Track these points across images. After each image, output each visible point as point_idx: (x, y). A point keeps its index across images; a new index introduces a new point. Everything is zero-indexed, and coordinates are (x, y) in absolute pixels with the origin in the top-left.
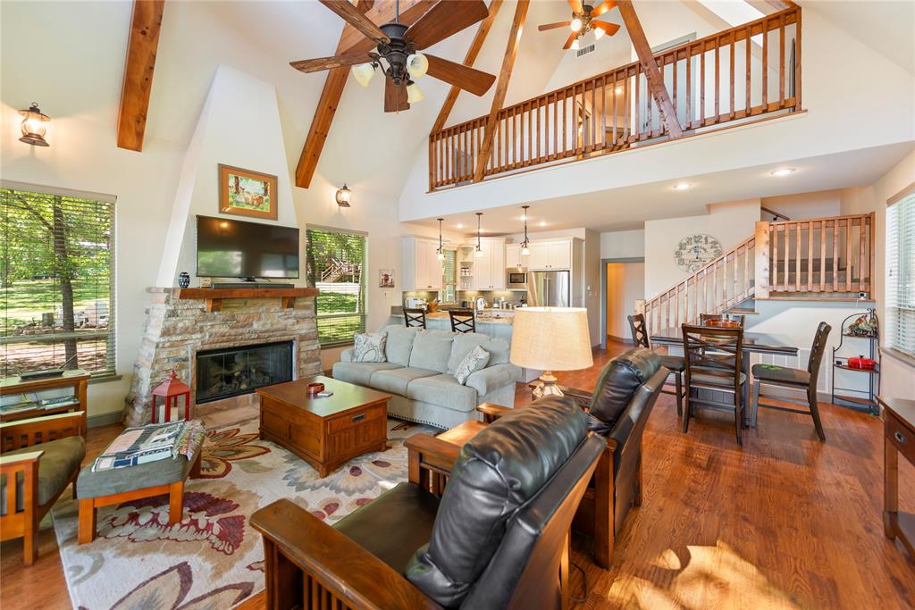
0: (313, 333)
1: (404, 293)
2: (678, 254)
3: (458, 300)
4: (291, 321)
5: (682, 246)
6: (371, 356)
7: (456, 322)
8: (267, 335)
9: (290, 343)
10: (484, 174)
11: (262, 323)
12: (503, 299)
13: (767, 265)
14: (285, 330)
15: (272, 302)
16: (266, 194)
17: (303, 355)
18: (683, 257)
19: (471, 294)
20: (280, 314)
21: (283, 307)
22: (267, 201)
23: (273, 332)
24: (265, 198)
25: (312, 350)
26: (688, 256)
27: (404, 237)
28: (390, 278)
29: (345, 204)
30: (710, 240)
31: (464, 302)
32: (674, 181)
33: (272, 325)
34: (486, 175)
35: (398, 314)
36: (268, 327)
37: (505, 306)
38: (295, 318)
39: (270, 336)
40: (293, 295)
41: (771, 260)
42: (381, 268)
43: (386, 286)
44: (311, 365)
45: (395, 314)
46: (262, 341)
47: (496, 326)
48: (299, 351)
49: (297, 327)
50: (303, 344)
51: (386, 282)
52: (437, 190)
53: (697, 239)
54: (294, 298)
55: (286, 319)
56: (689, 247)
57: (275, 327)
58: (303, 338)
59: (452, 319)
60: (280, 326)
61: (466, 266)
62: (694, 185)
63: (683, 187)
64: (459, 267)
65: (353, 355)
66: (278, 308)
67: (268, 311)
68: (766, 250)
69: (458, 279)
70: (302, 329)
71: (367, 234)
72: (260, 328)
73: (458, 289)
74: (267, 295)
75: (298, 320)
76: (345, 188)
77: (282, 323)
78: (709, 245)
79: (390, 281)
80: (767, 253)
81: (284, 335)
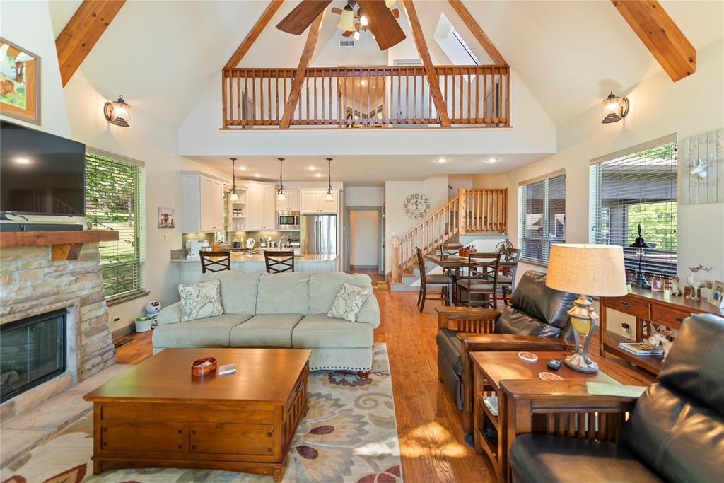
0: (98, 292)
1: (184, 234)
2: (406, 206)
3: (229, 240)
4: (67, 279)
5: (408, 201)
6: (208, 310)
7: (270, 262)
8: (27, 305)
9: (62, 313)
10: (290, 123)
11: (15, 287)
12: (270, 239)
13: (465, 214)
14: (57, 293)
15: (35, 252)
16: (19, 77)
17: (85, 327)
18: (409, 207)
19: (240, 234)
20: (47, 270)
21: (53, 259)
22: (21, 90)
23: (37, 299)
24: (17, 85)
25: (97, 317)
26: (412, 207)
27: (184, 172)
28: (170, 218)
29: (122, 123)
30: (424, 198)
31: (235, 243)
32: (437, 157)
33: (34, 288)
34: (293, 124)
35: (178, 258)
36: (28, 292)
37: (273, 245)
38: (72, 274)
39: (31, 308)
40: (79, 241)
41: (466, 213)
42: (160, 206)
43: (166, 227)
44: (94, 338)
45: (175, 258)
46: (18, 317)
47: (304, 264)
48: (80, 322)
49: (75, 287)
50: (85, 309)
51: (166, 223)
52: (229, 129)
53: (417, 196)
54: (80, 245)
55: (57, 277)
56: (412, 201)
57: (40, 291)
58: (84, 302)
59: (267, 259)
60: (47, 289)
61: (238, 208)
62: (449, 160)
63: (442, 161)
64: (231, 208)
65: (181, 312)
66: (44, 262)
67: (26, 267)
68: (464, 205)
69: (230, 221)
70: (83, 289)
71: (143, 164)
72: (13, 296)
73: (230, 230)
74: (41, 241)
75: (78, 276)
76: (121, 101)
77: (51, 284)
78: (423, 201)
79: (169, 221)
80: (465, 207)
81: (56, 302)
